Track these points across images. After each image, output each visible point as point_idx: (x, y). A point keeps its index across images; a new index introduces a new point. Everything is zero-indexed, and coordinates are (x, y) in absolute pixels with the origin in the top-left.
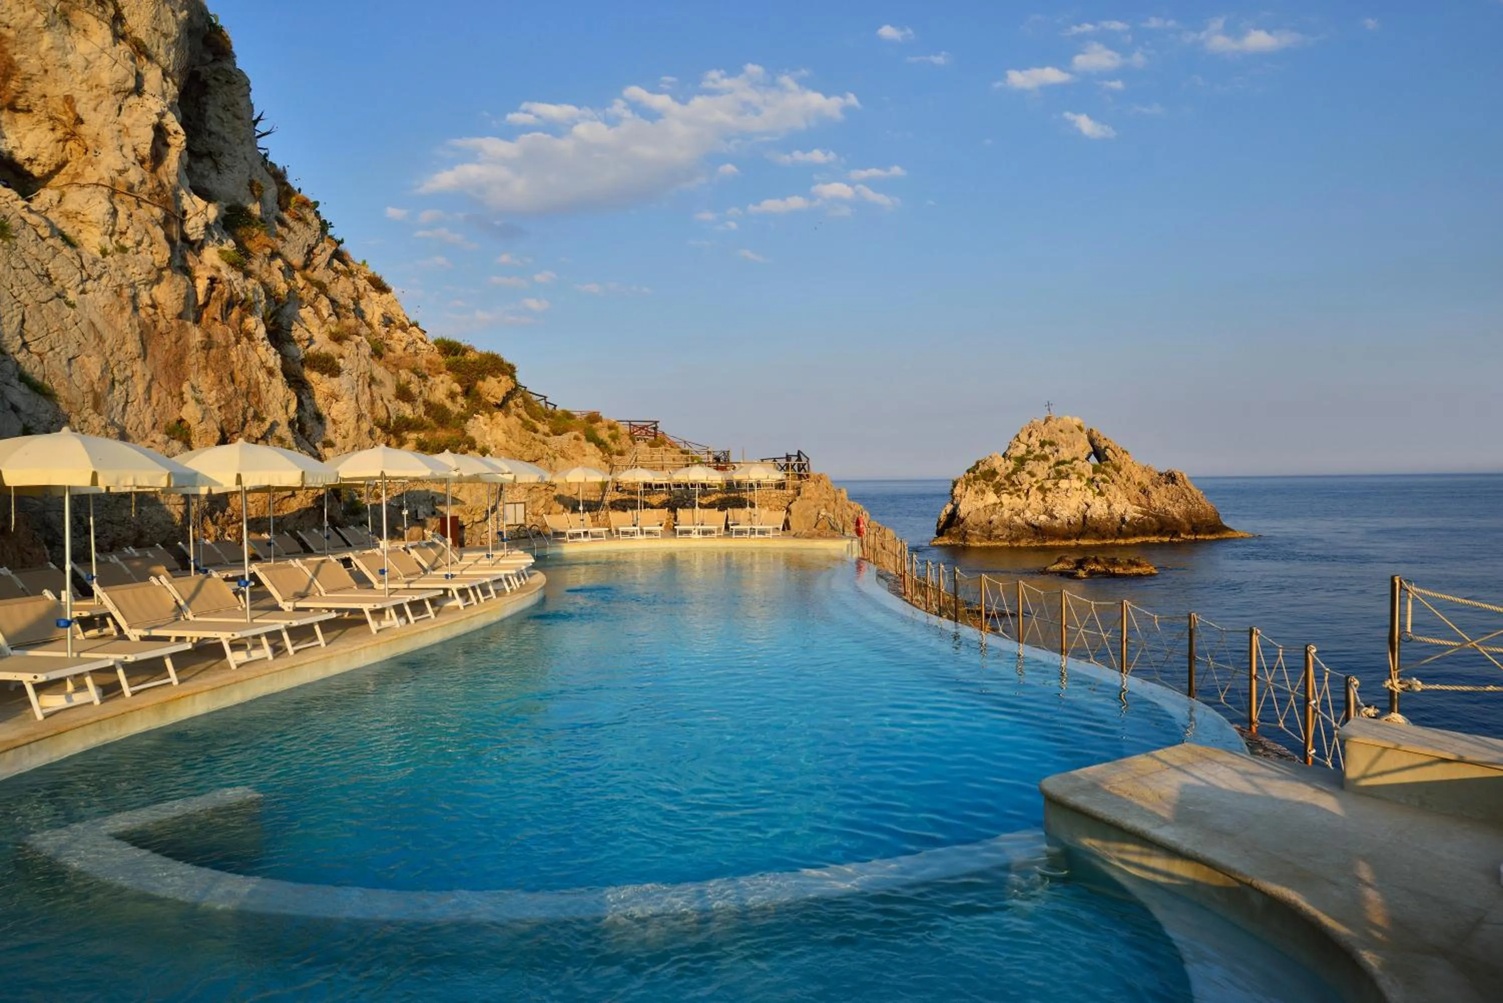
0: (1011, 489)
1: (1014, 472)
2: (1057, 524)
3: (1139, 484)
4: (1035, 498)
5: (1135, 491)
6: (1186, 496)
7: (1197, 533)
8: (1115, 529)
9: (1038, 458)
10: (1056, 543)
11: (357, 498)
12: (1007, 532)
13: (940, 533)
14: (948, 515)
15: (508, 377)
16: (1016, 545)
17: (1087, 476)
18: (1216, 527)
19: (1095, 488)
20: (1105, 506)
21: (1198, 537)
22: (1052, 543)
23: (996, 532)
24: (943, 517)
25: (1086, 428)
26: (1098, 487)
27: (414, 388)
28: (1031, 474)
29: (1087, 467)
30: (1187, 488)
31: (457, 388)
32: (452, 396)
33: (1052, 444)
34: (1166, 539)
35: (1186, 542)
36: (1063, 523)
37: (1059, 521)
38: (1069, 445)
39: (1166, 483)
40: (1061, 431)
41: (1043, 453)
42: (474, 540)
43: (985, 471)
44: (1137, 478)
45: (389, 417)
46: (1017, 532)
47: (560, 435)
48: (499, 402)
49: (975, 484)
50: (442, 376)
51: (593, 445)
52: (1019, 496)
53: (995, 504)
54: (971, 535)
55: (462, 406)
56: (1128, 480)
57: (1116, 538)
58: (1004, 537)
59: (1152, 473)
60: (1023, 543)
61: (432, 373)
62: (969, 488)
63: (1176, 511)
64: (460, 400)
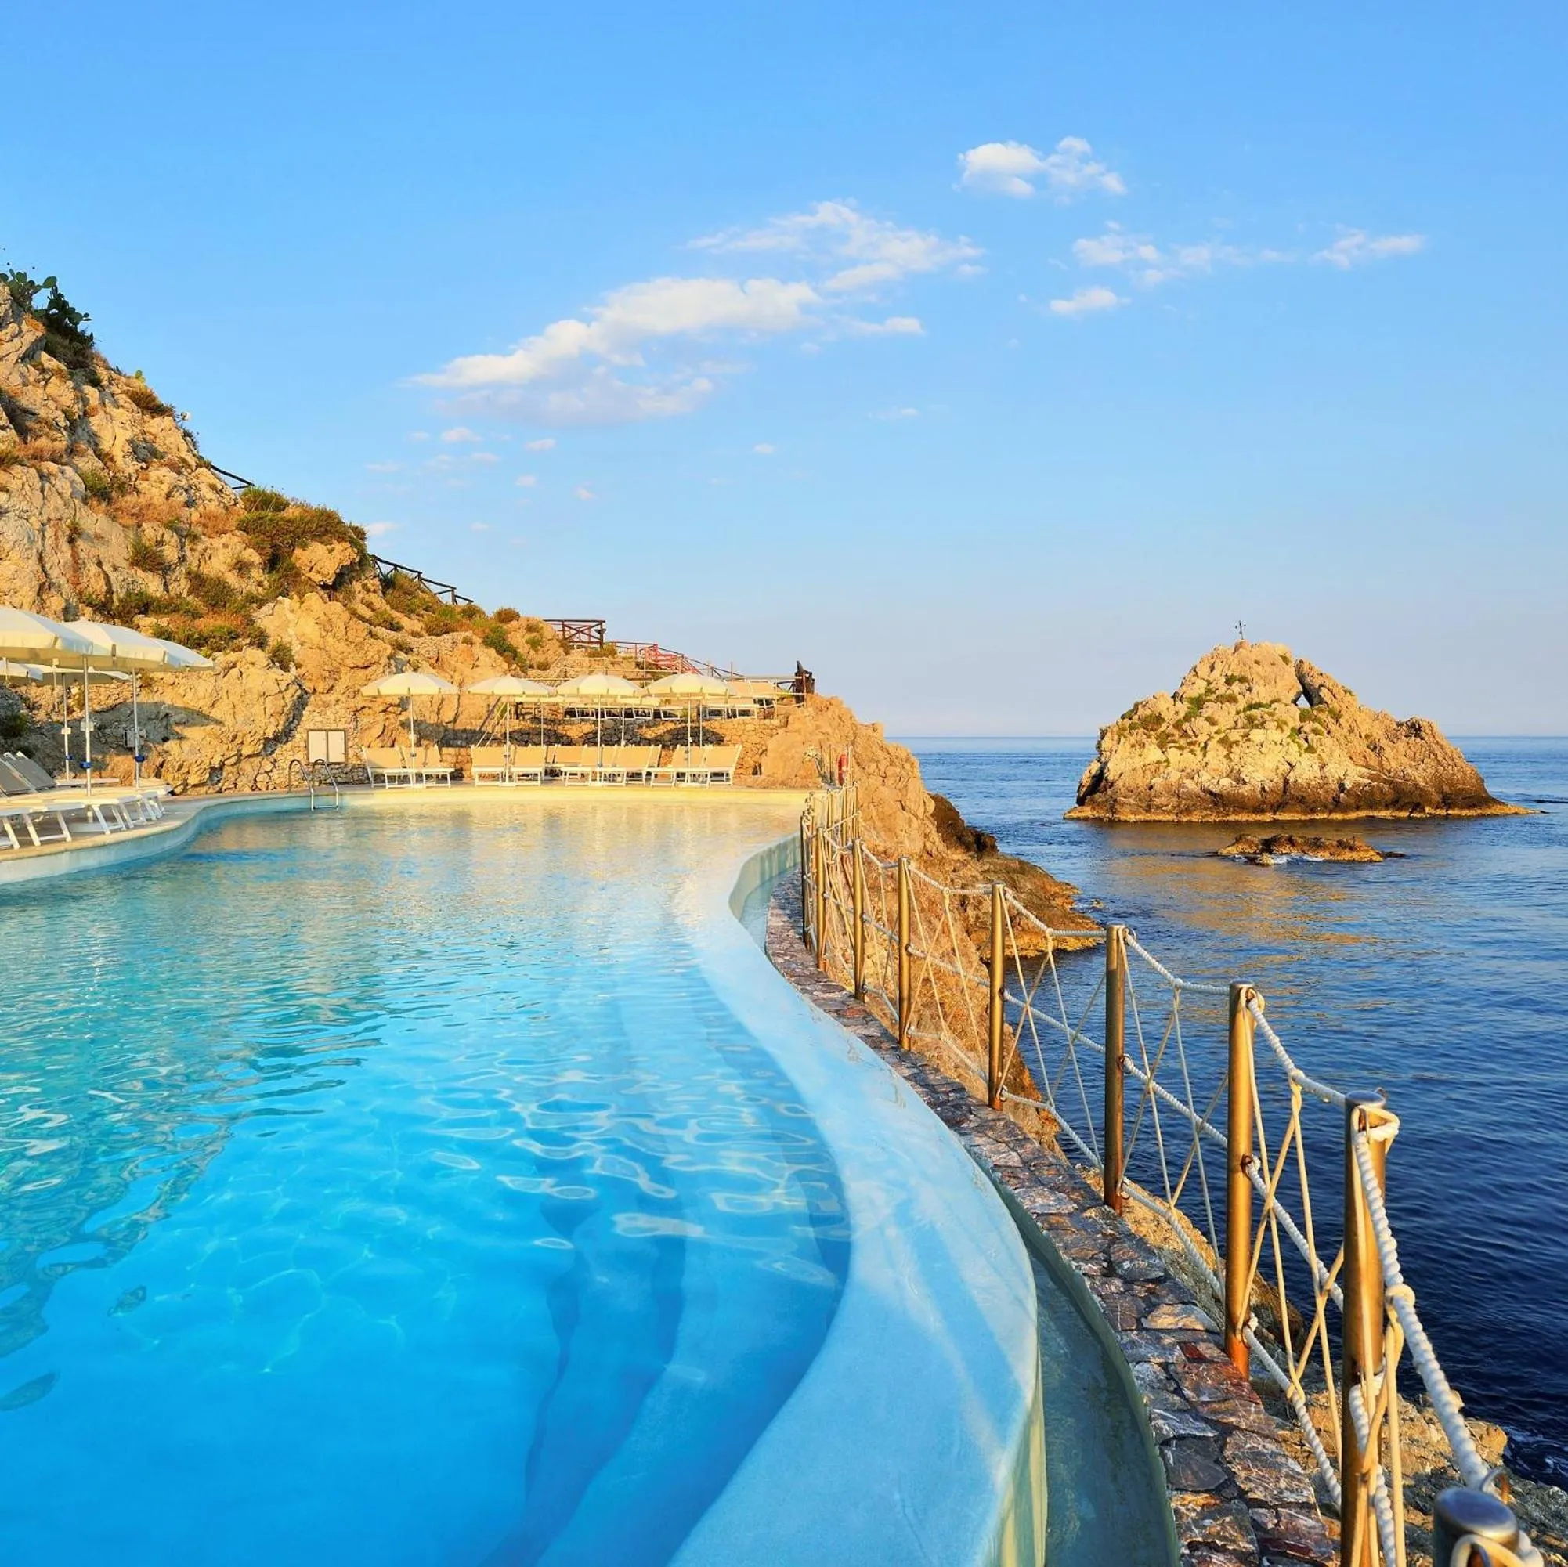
0: (1182, 742)
1: (1187, 718)
2: (1245, 790)
3: (1367, 737)
4: (1216, 752)
5: (1360, 746)
6: (1436, 755)
7: (1449, 806)
8: (1330, 799)
9: (1221, 699)
10: (1243, 817)
11: (24, 711)
12: (1174, 800)
13: (1081, 801)
14: (1093, 777)
15: (347, 545)
16: (1185, 819)
17: (1291, 724)
18: (1478, 799)
19: (1303, 742)
20: (1316, 767)
21: (1450, 812)
22: (1238, 818)
23: (1158, 801)
24: (1086, 780)
25: (1294, 659)
26: (1306, 740)
27: (170, 553)
28: (1211, 721)
29: (1291, 715)
30: (1437, 743)
31: (253, 556)
32: (241, 567)
33: (1242, 680)
34: (1405, 814)
35: (1433, 816)
36: (1254, 791)
37: (1248, 787)
38: (1267, 681)
39: (1406, 736)
40: (1257, 662)
41: (1229, 692)
42: (240, 784)
43: (1146, 717)
44: (1364, 729)
45: (110, 591)
46: (1187, 802)
47: (438, 635)
48: (330, 582)
49: (1131, 735)
50: (225, 538)
51: (492, 651)
52: (1192, 751)
53: (1158, 762)
54: (1123, 804)
55: (260, 584)
56: (1351, 731)
57: (1331, 812)
58: (1169, 807)
59: (1387, 722)
60: (1196, 817)
61: (209, 531)
62: (1123, 740)
63: (1421, 776)
64: (257, 574)
